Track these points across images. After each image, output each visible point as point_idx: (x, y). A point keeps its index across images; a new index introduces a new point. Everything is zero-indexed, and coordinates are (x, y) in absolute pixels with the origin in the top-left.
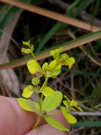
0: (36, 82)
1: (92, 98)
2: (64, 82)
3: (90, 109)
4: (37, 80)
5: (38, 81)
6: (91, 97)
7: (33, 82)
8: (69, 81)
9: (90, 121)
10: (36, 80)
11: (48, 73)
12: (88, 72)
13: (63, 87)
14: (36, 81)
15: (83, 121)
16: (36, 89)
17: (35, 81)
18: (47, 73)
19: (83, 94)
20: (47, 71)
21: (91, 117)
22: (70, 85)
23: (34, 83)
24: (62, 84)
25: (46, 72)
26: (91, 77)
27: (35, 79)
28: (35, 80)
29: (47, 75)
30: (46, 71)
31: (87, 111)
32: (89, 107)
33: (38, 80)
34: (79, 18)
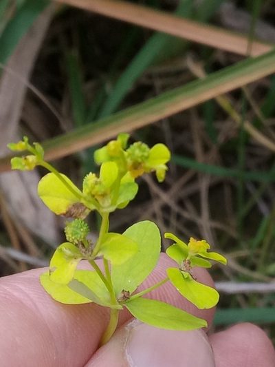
0: (77, 233)
1: (260, 245)
2: (181, 203)
3: (256, 275)
4: (80, 226)
5: (82, 230)
6: (256, 241)
8: (195, 198)
9: (255, 305)
10: (75, 229)
12: (247, 169)
13: (179, 217)
14: (78, 231)
15: (238, 306)
16: (84, 250)
19: (233, 233)
21: (260, 295)
22: (198, 211)
23: (73, 238)
24: (175, 208)
26: (256, 184)
27: (74, 227)
31: (248, 280)
32: (253, 268)
33: (81, 227)
34: (215, 21)
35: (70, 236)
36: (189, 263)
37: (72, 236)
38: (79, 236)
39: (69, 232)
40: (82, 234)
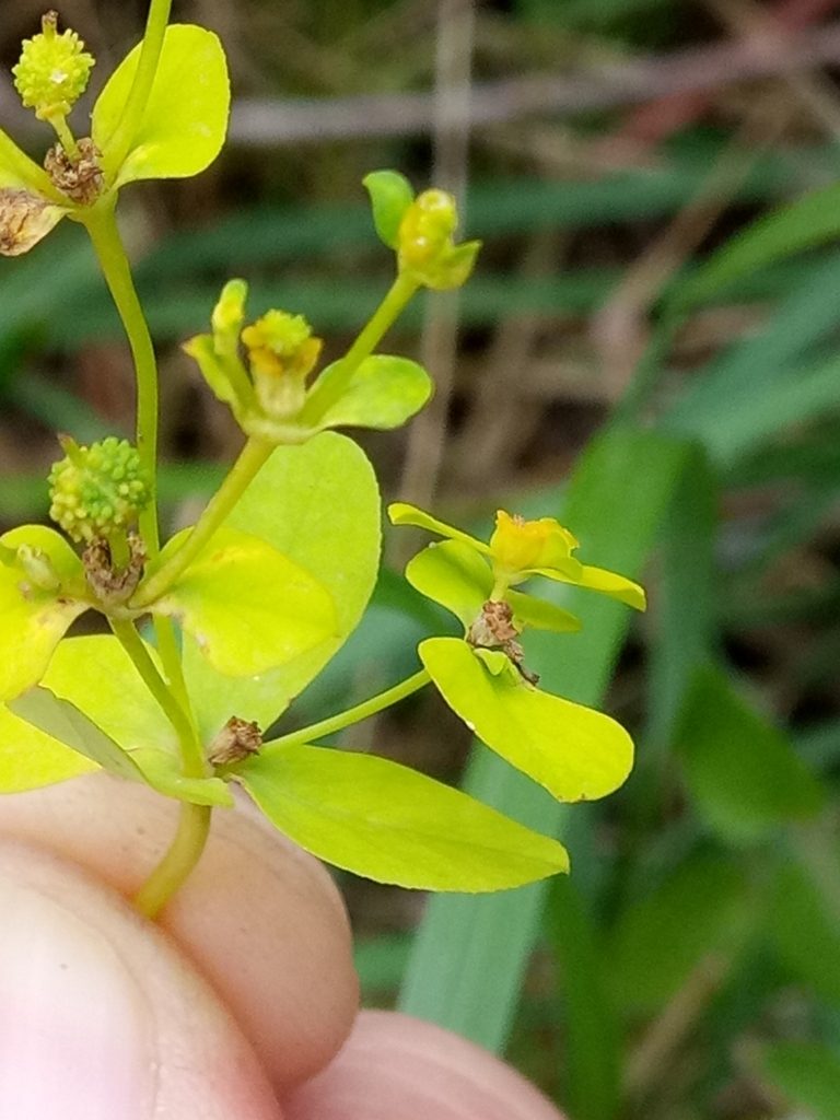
0: (99, 499)
4: (118, 472)
5: (124, 489)
7: (64, 507)
10: (96, 480)
11: (272, 396)
14: (107, 490)
16: (105, 575)
17: (88, 485)
18: (263, 388)
20: (263, 368)
23: (81, 513)
25: (252, 382)
27: (95, 469)
28: (87, 474)
29: (262, 414)
30: (247, 364)
33: (125, 479)
35: (71, 500)
36: (507, 616)
37: (80, 502)
38: (107, 511)
39: (69, 486)
40: (122, 506)
